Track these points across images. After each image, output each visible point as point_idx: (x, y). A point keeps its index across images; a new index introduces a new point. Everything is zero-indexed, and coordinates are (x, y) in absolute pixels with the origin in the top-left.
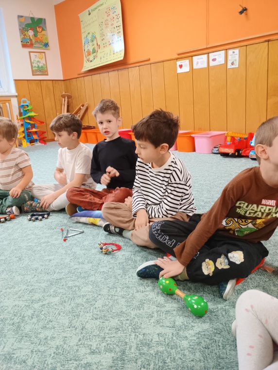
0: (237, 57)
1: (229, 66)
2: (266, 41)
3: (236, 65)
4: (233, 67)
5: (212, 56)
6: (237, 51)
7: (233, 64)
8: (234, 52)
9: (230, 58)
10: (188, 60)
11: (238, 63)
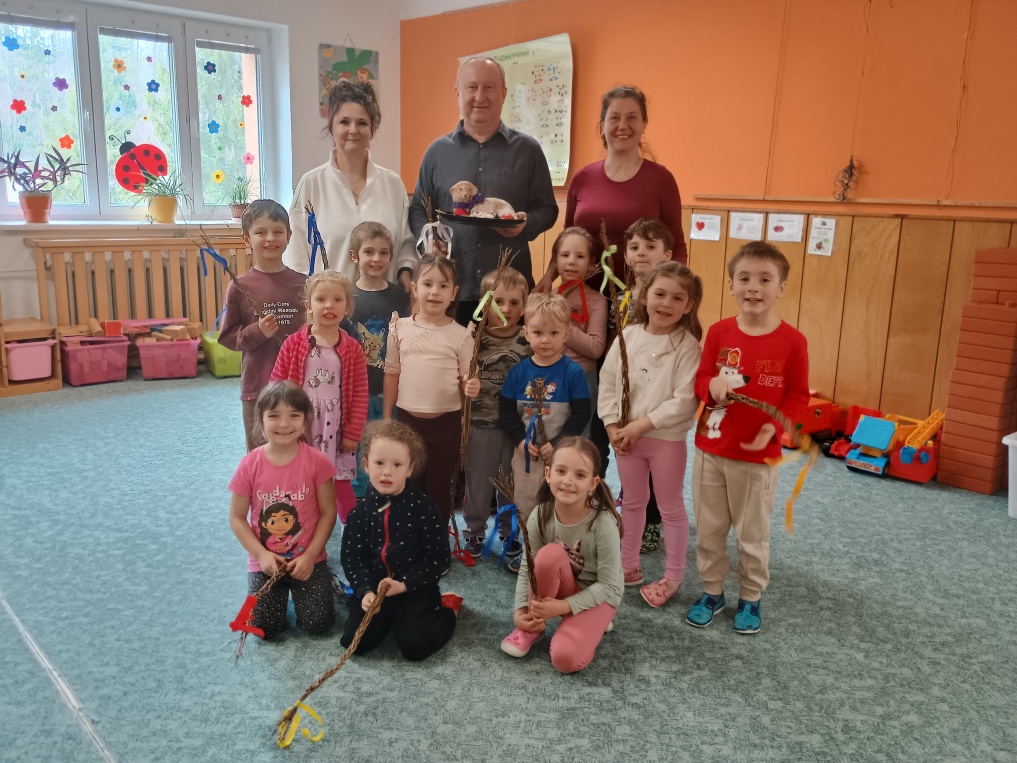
0: (831, 235)
1: (812, 249)
2: (897, 216)
3: (827, 251)
4: (819, 252)
5: (774, 219)
6: (831, 222)
7: (819, 246)
8: (824, 224)
9: (813, 233)
10: (719, 218)
11: (831, 248)
